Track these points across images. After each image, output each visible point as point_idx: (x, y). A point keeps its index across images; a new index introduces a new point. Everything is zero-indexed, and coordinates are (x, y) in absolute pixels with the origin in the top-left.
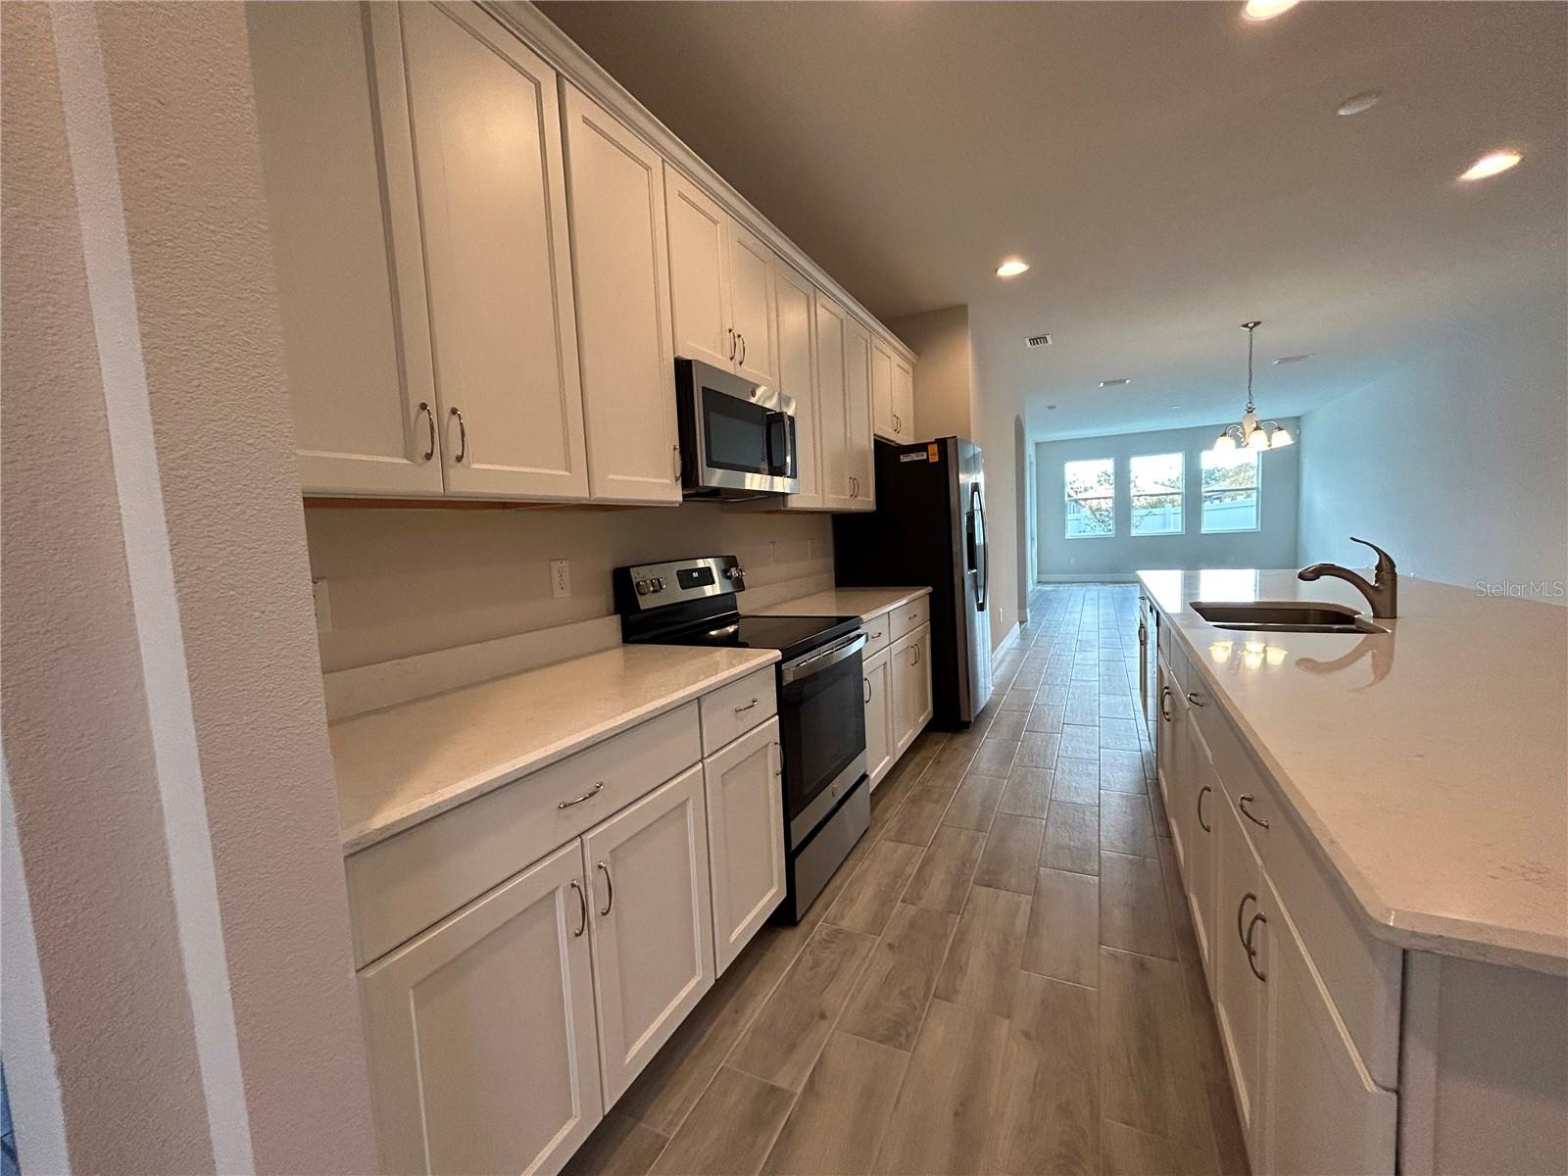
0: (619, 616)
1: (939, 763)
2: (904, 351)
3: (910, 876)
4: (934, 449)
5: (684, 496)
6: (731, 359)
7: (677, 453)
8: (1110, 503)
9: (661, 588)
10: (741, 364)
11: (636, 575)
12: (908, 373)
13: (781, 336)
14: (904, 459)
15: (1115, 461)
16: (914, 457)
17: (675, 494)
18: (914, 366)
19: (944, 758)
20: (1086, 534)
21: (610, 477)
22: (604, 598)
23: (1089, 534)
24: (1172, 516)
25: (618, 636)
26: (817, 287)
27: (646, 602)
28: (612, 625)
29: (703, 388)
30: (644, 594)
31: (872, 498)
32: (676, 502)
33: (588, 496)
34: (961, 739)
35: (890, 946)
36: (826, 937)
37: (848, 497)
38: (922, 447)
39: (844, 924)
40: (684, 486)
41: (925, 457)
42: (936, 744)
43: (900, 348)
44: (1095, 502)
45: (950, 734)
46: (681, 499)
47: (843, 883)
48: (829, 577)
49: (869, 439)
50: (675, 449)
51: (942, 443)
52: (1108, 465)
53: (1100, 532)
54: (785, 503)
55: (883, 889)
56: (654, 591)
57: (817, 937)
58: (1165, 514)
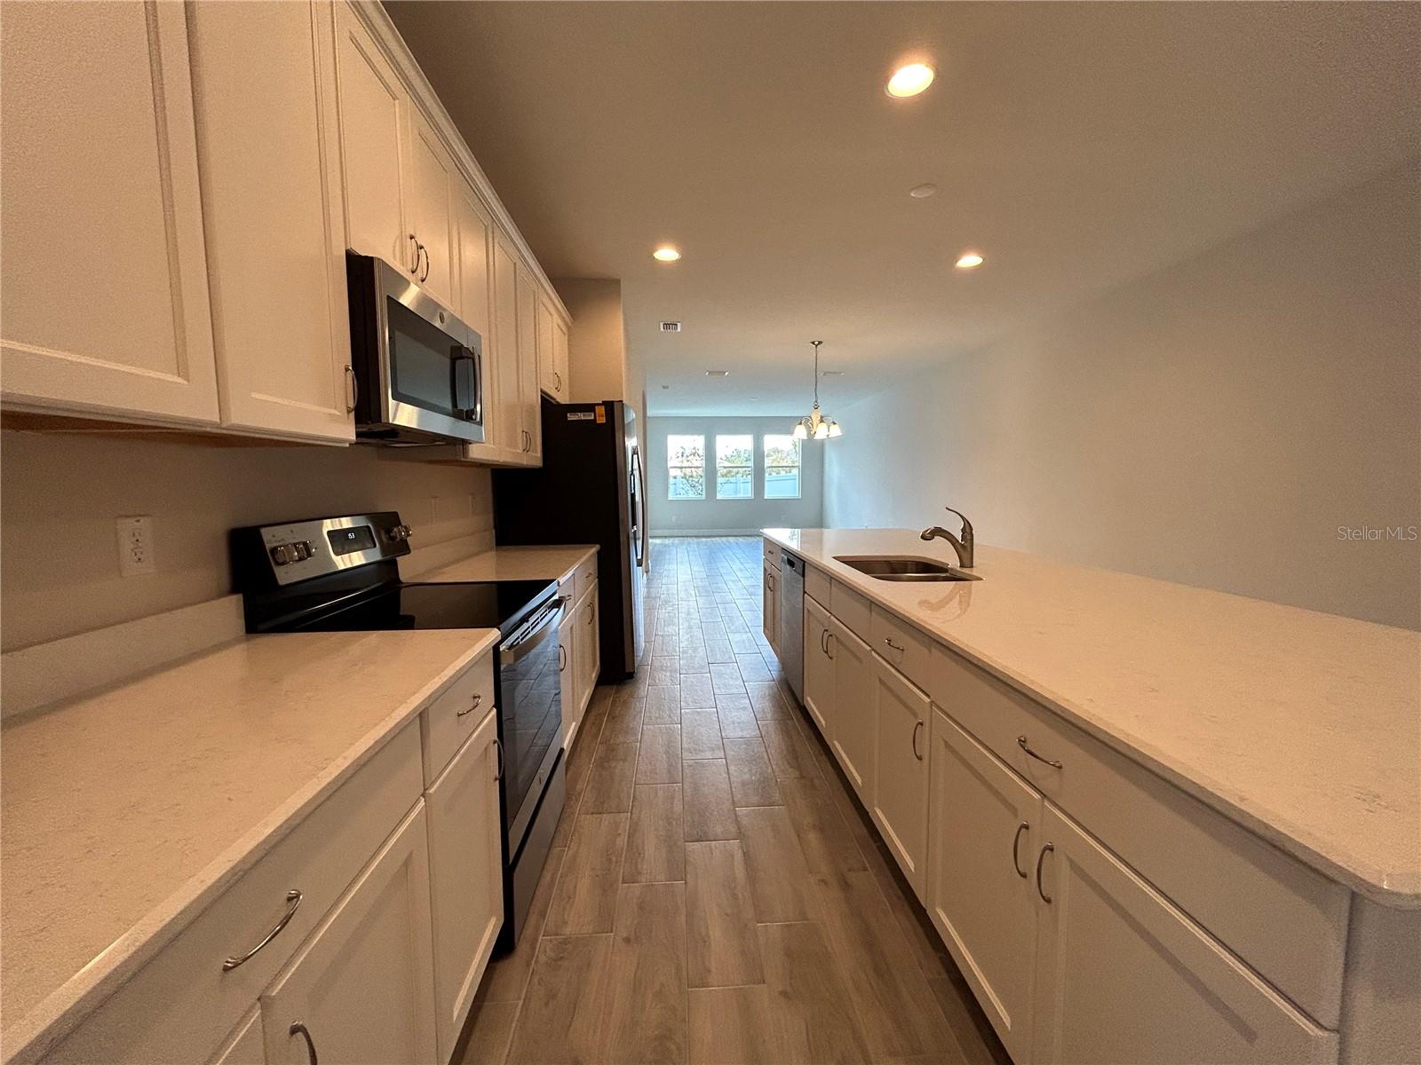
0: (240, 596)
1: (613, 718)
2: (561, 310)
3: (622, 849)
4: (601, 410)
5: (358, 435)
6: (413, 272)
7: (350, 374)
8: (700, 471)
9: (309, 555)
10: (423, 281)
11: (271, 537)
12: (565, 334)
13: (463, 267)
14: (571, 417)
15: (706, 438)
16: (581, 416)
17: (345, 431)
18: (569, 328)
19: (617, 712)
20: (682, 496)
21: (254, 395)
22: (217, 571)
23: (682, 497)
24: (742, 485)
25: (240, 623)
26: (494, 219)
27: (286, 575)
28: (231, 609)
29: (388, 296)
30: (284, 563)
31: (539, 454)
32: (344, 441)
33: (218, 420)
34: (627, 689)
35: (627, 940)
36: (552, 955)
37: (520, 451)
38: (590, 408)
39: (568, 931)
40: (358, 421)
41: (592, 418)
42: (605, 698)
43: (559, 307)
44: (689, 470)
45: (615, 687)
46: (353, 437)
47: (553, 880)
48: (490, 535)
49: (537, 395)
50: (347, 370)
51: (610, 406)
52: (698, 441)
53: (692, 495)
54: (465, 452)
55: (599, 873)
56: (301, 559)
57: (543, 958)
58: (736, 483)
